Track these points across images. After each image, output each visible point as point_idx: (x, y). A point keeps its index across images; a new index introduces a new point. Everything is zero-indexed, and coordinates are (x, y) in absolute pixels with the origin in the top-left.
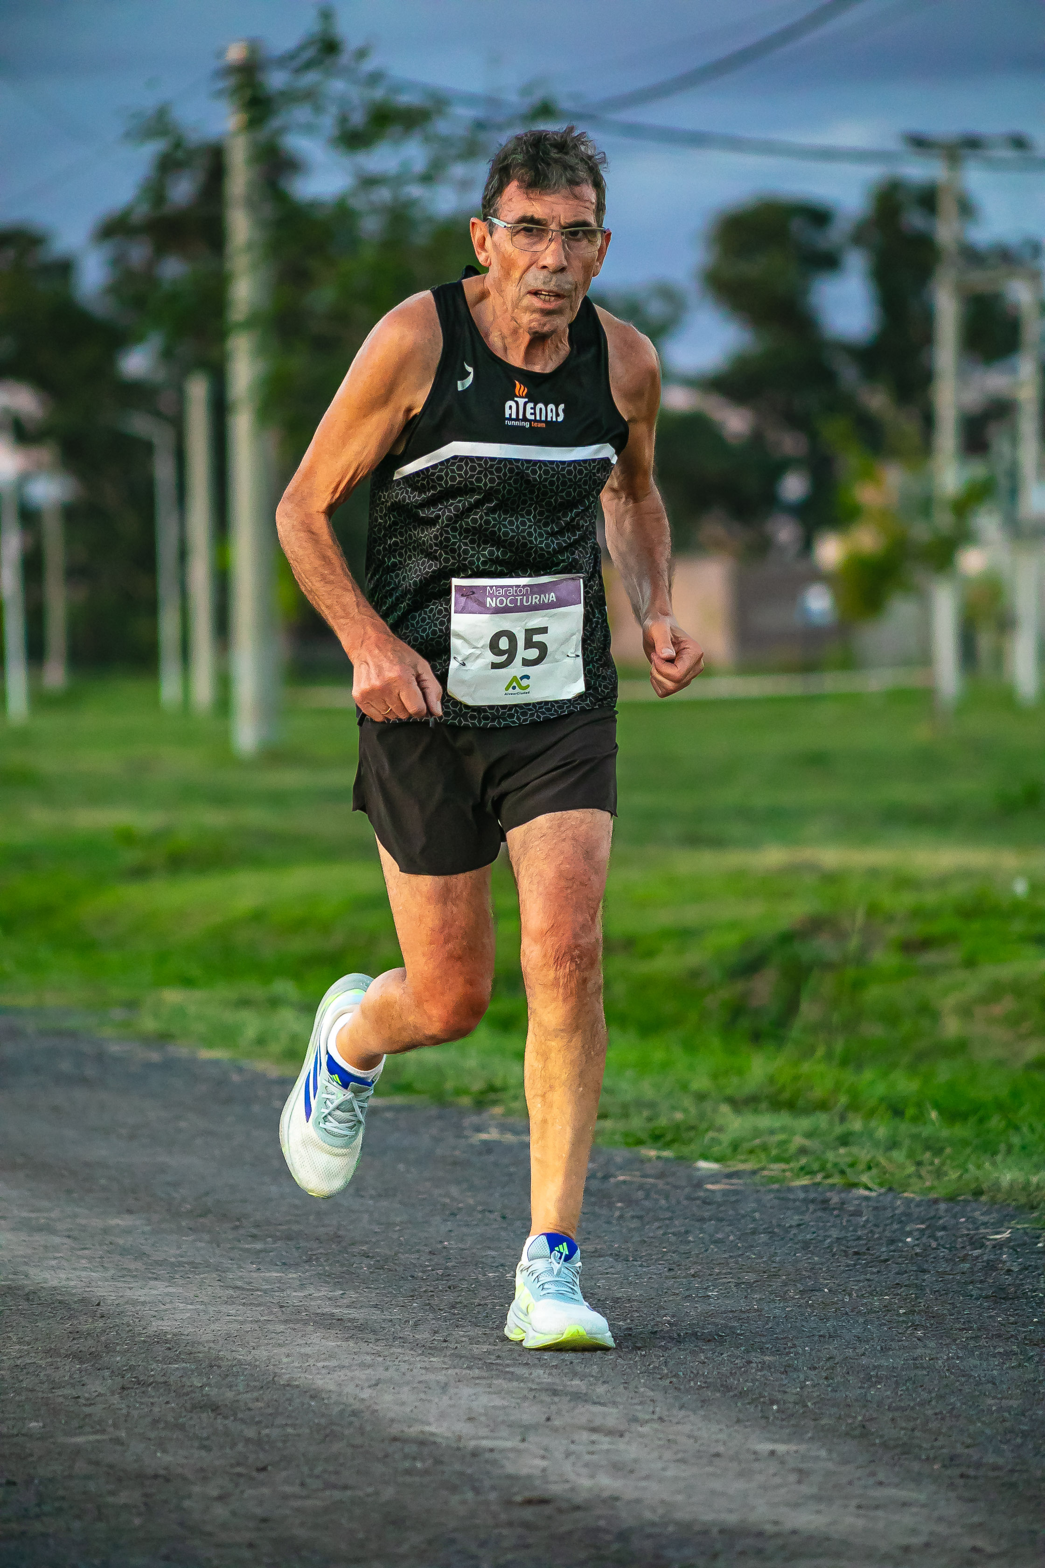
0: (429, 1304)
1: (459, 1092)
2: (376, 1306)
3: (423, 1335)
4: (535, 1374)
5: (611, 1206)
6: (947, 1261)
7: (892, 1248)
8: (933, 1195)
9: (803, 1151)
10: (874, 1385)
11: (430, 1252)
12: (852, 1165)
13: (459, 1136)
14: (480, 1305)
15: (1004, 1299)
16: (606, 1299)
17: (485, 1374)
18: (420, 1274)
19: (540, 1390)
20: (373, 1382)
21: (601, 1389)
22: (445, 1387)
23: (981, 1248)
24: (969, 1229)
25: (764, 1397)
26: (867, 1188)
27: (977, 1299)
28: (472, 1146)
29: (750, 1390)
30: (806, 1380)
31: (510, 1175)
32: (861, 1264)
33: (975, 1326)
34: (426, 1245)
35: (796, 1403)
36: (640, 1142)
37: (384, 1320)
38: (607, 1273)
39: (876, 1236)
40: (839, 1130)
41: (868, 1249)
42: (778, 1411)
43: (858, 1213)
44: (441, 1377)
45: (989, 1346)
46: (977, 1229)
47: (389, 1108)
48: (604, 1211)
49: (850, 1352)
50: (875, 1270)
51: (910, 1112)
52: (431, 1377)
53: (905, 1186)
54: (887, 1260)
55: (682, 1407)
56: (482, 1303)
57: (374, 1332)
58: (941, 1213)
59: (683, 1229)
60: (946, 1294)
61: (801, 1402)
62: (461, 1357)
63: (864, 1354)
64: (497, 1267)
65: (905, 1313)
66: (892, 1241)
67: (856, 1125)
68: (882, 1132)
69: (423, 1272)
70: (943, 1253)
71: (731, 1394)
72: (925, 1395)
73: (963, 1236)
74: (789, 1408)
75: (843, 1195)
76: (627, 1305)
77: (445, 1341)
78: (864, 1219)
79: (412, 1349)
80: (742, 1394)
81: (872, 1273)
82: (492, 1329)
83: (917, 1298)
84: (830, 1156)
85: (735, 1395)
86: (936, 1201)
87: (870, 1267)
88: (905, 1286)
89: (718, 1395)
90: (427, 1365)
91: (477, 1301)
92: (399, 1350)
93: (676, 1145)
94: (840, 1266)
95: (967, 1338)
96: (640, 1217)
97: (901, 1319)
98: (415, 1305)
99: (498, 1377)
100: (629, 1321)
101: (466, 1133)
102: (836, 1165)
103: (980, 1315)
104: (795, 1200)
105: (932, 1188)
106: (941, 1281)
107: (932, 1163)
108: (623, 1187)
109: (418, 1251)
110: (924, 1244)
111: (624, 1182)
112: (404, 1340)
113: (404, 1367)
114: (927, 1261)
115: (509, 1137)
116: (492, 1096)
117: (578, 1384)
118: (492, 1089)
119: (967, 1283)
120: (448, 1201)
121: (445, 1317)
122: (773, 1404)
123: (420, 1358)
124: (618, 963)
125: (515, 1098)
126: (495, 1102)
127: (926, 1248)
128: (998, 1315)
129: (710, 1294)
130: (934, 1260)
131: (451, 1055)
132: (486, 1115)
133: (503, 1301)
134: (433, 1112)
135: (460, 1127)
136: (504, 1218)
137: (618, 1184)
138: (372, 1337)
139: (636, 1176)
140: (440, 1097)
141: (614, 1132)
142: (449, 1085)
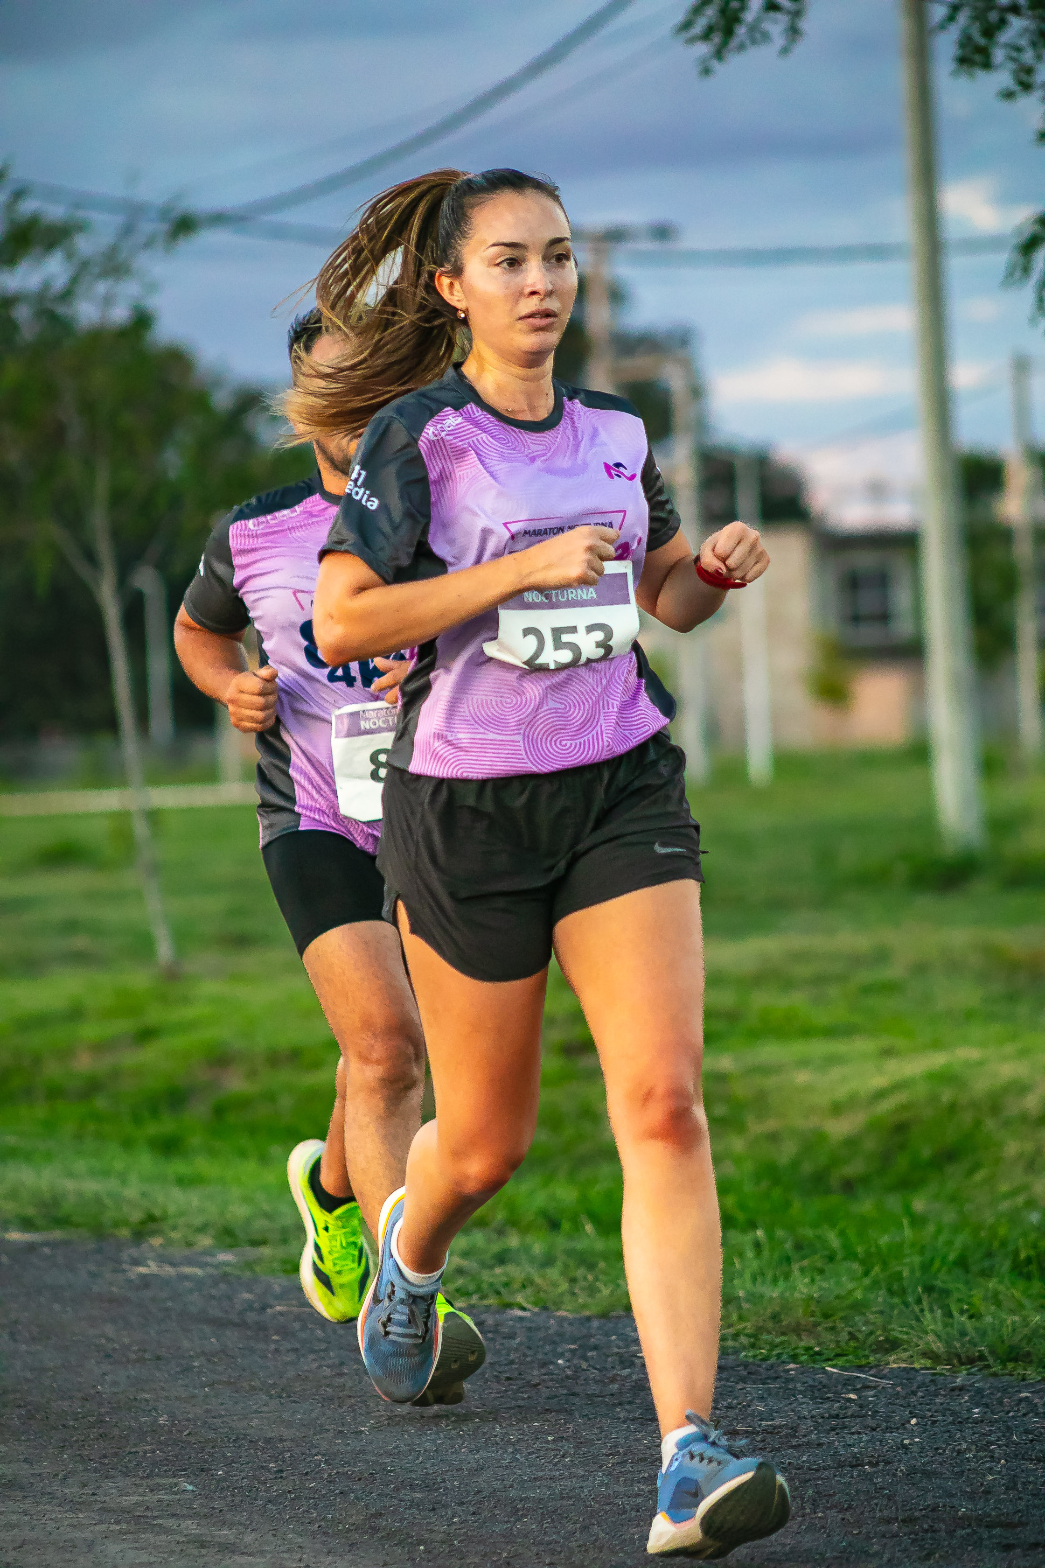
0: (79, 1455)
1: (117, 1224)
2: (25, 1460)
3: (72, 1490)
4: (183, 1525)
5: (267, 1339)
6: (597, 1382)
7: (543, 1371)
8: (586, 1313)
9: (460, 1271)
10: (519, 1519)
11: (83, 1398)
12: (507, 1285)
13: (116, 1271)
14: (130, 1453)
15: (650, 1420)
16: (258, 1440)
17: (133, 1528)
18: (71, 1423)
19: (188, 1543)
20: (18, 1544)
21: (249, 1538)
22: (90, 1545)
23: (629, 1367)
24: (619, 1348)
25: (412, 1537)
26: (524, 1309)
27: (624, 1422)
28: (129, 1281)
29: (398, 1530)
30: (453, 1517)
31: (167, 1309)
32: (512, 1390)
33: (621, 1450)
34: (79, 1391)
35: (443, 1542)
37: (33, 1475)
38: (260, 1412)
39: (528, 1359)
40: (495, 1248)
41: (520, 1374)
42: (425, 1551)
43: (512, 1336)
44: (87, 1535)
45: (634, 1471)
46: (627, 1347)
47: (47, 1244)
48: (261, 1346)
49: (498, 1484)
50: (525, 1396)
51: (566, 1226)
52: (78, 1534)
53: (558, 1305)
54: (538, 1384)
55: (329, 1552)
56: (134, 1450)
57: (22, 1488)
58: (593, 1332)
59: (337, 1361)
60: (595, 1418)
61: (447, 1540)
62: (109, 1511)
63: (511, 1486)
64: (149, 1411)
65: (554, 1440)
66: (544, 1365)
67: (513, 1241)
68: (538, 1248)
69: (76, 1420)
70: (593, 1374)
71: (379, 1535)
72: (570, 1527)
73: (612, 1355)
74: (435, 1548)
75: (498, 1317)
76: (279, 1445)
77: (94, 1494)
78: (517, 1341)
79: (60, 1505)
80: (390, 1536)
81: (524, 1399)
82: (143, 1478)
83: (566, 1423)
84: (486, 1276)
85: (383, 1537)
86: (589, 1319)
87: (522, 1393)
88: (556, 1411)
89: (366, 1537)
90: (74, 1521)
91: (127, 1450)
92: (47, 1507)
94: (491, 1393)
95: (613, 1464)
96: (295, 1350)
97: (549, 1446)
98: (65, 1456)
99: (145, 1531)
100: (280, 1462)
101: (125, 1267)
102: (491, 1285)
103: (627, 1438)
105: (584, 1306)
106: (590, 1404)
107: (585, 1279)
108: (281, 1318)
109: (71, 1398)
110: (575, 1365)
111: (281, 1313)
112: (52, 1496)
113: (51, 1526)
114: (577, 1383)
115: (169, 1270)
116: (152, 1226)
117: (225, 1533)
118: (151, 1218)
119: (615, 1405)
120: (103, 1341)
121: (95, 1467)
122: (420, 1545)
123: (67, 1515)
124: (284, 1076)
125: (175, 1228)
126: (153, 1233)
127: (577, 1369)
128: (644, 1438)
129: (363, 1429)
130: (583, 1382)
131: (113, 1184)
132: (144, 1247)
133: (154, 1447)
134: (92, 1246)
135: (118, 1261)
136: (158, 1358)
137: (274, 1316)
138: (19, 1494)
139: (293, 1306)
140: (97, 1229)
141: (272, 1260)
142: (108, 1216)
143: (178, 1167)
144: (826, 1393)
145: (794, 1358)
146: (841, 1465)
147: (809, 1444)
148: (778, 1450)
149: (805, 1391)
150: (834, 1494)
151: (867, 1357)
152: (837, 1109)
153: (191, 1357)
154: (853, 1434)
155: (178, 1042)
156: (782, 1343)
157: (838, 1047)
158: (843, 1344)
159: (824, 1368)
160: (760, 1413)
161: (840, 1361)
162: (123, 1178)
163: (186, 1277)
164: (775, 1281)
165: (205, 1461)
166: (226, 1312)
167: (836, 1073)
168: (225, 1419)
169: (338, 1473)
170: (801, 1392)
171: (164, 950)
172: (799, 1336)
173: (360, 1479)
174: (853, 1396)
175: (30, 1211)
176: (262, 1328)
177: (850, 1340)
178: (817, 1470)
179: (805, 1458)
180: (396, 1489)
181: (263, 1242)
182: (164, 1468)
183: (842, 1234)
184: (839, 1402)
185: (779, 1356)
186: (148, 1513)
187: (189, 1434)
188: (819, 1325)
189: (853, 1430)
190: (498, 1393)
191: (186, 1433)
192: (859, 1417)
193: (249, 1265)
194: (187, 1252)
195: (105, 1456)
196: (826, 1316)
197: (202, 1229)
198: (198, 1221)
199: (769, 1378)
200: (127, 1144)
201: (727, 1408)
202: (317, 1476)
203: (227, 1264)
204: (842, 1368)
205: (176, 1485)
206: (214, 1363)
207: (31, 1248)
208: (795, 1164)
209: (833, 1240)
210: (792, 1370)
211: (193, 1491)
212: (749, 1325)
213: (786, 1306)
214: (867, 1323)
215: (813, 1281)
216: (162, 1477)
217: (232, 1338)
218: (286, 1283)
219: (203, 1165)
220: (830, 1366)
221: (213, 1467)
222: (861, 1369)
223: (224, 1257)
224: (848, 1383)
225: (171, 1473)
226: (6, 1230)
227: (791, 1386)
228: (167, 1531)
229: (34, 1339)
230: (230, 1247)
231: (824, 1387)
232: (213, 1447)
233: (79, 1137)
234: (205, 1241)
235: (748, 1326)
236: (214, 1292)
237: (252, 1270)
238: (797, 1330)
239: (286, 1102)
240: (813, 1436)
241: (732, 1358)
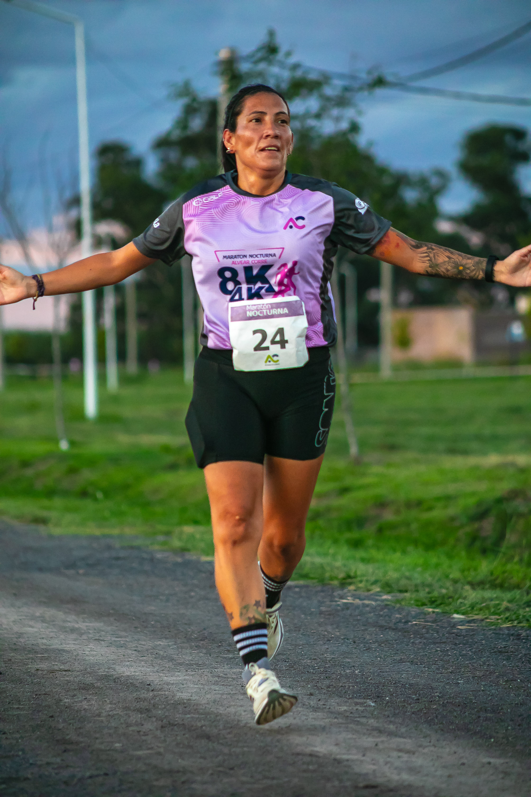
0: (316, 686)
1: (332, 578)
2: (289, 687)
3: (313, 702)
4: (370, 722)
5: (409, 637)
9: (507, 609)
13: (332, 601)
16: (406, 684)
17: (345, 721)
18: (312, 670)
19: (373, 730)
21: (403, 730)
22: (324, 728)
25: (487, 735)
28: (338, 605)
29: (480, 731)
30: (508, 726)
31: (358, 620)
35: (503, 738)
36: (424, 604)
38: (407, 671)
40: (526, 599)
42: (494, 742)
47: (296, 586)
48: (406, 640)
55: (445, 739)
56: (344, 685)
61: (506, 737)
62: (332, 713)
64: (350, 667)
69: (314, 669)
71: (470, 733)
74: (499, 741)
76: (417, 687)
77: (324, 705)
79: (308, 709)
80: (475, 733)
82: (349, 699)
84: (521, 612)
89: (463, 733)
90: (315, 716)
91: (341, 684)
92: (301, 709)
93: (442, 606)
94: (526, 668)
96: (423, 643)
98: (309, 686)
99: (351, 723)
100: (418, 695)
101: (336, 599)
102: (524, 616)
104: (503, 634)
108: (415, 627)
111: (416, 625)
115: (357, 601)
116: (349, 580)
117: (392, 727)
118: (349, 577)
120: (326, 633)
121: (325, 692)
122: (491, 738)
123: (311, 713)
124: (414, 513)
125: (361, 581)
126: (350, 584)
129: (460, 682)
131: (328, 559)
132: (345, 591)
133: (354, 684)
134: (319, 588)
135: (332, 596)
137: (413, 625)
139: (422, 622)
140: (322, 581)
141: (411, 599)
142: (327, 575)
143: (362, 553)
153: (370, 643)
155: (360, 494)
162: (334, 556)
163: (368, 606)
165: (380, 693)
166: (388, 623)
168: (389, 673)
169: (447, 702)
171: (354, 450)
173: (459, 706)
176: (406, 631)
180: (478, 711)
181: (406, 591)
182: (359, 695)
186: (351, 715)
187: (371, 679)
190: (529, 668)
191: (369, 679)
193: (398, 601)
194: (366, 594)
197: (375, 582)
198: (373, 579)
200: (336, 542)
202: (437, 703)
203: (387, 600)
205: (365, 703)
206: (383, 646)
211: (374, 706)
216: (358, 699)
217: (391, 635)
218: (418, 611)
219: (374, 553)
221: (384, 696)
223: (385, 597)
225: (362, 697)
228: (363, 724)
230: (389, 593)
232: (383, 686)
234: (376, 589)
236: (382, 613)
237: (400, 604)
239: (414, 526)
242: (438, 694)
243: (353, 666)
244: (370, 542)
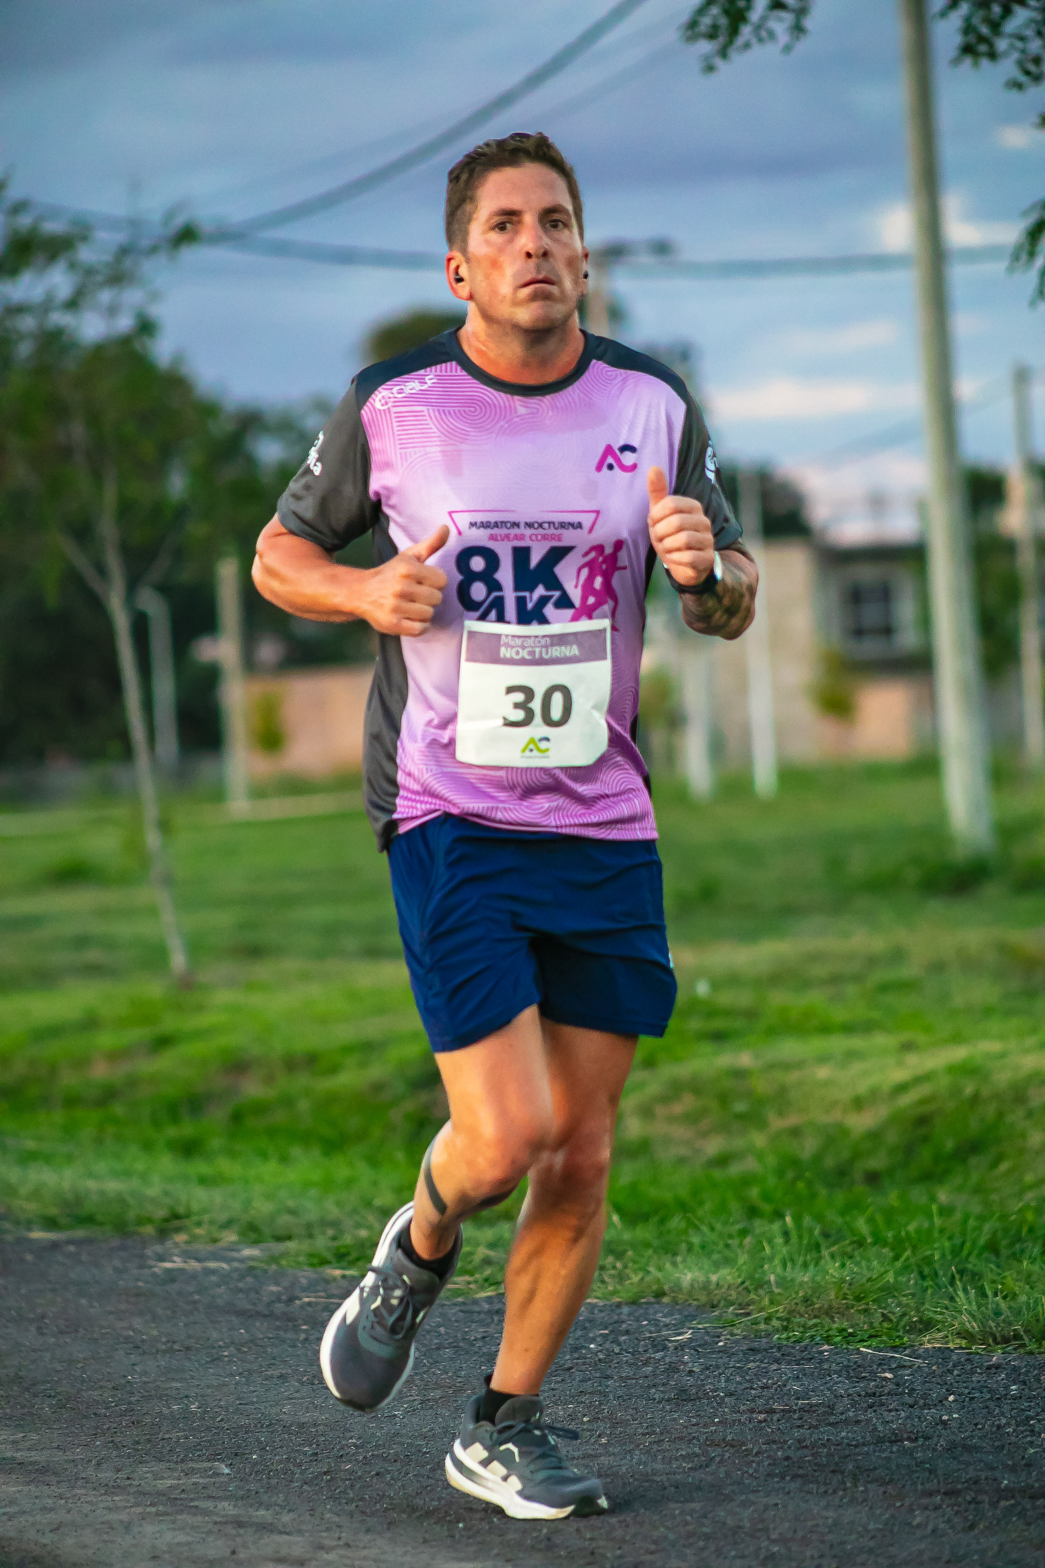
0: (112, 1442)
1: (141, 1221)
2: (58, 1447)
3: (106, 1475)
4: (220, 1506)
5: (296, 1329)
6: (630, 1365)
7: (576, 1355)
8: (616, 1300)
9: (487, 1262)
11: (113, 1388)
13: (141, 1267)
14: (164, 1439)
15: (685, 1400)
16: (291, 1425)
17: (169, 1509)
18: (103, 1411)
19: (226, 1523)
20: (55, 1526)
21: (286, 1518)
22: (128, 1527)
23: (663, 1350)
24: (651, 1332)
25: (451, 1515)
27: (660, 1402)
28: (154, 1275)
29: (436, 1510)
31: (195, 1302)
33: (658, 1429)
34: (109, 1381)
35: (482, 1519)
36: (324, 1262)
37: (66, 1461)
38: (291, 1399)
42: (465, 1528)
44: (124, 1516)
45: (671, 1450)
46: (659, 1331)
47: (70, 1242)
48: (289, 1335)
50: (559, 1379)
52: (114, 1516)
54: (572, 1368)
55: (368, 1531)
56: (167, 1436)
57: (56, 1474)
58: (624, 1317)
60: (629, 1399)
61: (487, 1518)
62: (145, 1494)
64: (180, 1399)
65: (589, 1421)
66: (576, 1349)
69: (107, 1408)
70: (626, 1357)
71: (417, 1514)
73: (645, 1339)
74: (476, 1525)
76: (313, 1430)
77: (128, 1478)
79: (95, 1489)
80: (428, 1514)
81: (557, 1382)
82: (177, 1463)
83: (600, 1404)
85: (421, 1515)
86: (619, 1305)
88: (590, 1393)
89: (404, 1516)
90: (111, 1504)
91: (160, 1436)
92: (83, 1491)
93: (360, 1263)
95: (650, 1443)
97: (585, 1427)
98: (98, 1443)
99: (181, 1512)
100: (314, 1446)
101: (149, 1263)
103: (663, 1418)
104: (479, 1313)
105: (614, 1293)
106: (624, 1386)
107: (614, 1267)
108: (309, 1309)
109: (101, 1387)
110: (607, 1350)
111: (309, 1304)
112: (87, 1480)
113: (87, 1508)
114: (610, 1366)
115: (194, 1265)
116: (176, 1223)
117: (262, 1514)
118: (176, 1216)
119: (649, 1387)
120: (131, 1333)
121: (129, 1453)
122: (458, 1522)
123: (103, 1498)
124: (302, 1081)
125: (199, 1224)
126: (178, 1230)
127: (609, 1353)
128: (680, 1417)
129: (396, 1413)
130: (617, 1365)
131: (134, 1183)
132: (169, 1244)
133: (187, 1433)
134: (116, 1243)
135: (142, 1257)
136: (188, 1348)
137: (302, 1307)
138: (53, 1479)
139: (322, 1297)
140: (122, 1228)
141: (298, 1255)
142: (131, 1214)
143: (200, 1167)
144: (862, 1373)
145: (828, 1340)
146: (880, 1441)
147: (846, 1422)
148: (816, 1427)
149: (840, 1371)
150: (875, 1469)
151: (901, 1338)
152: (858, 1104)
153: (220, 1347)
154: (890, 1411)
155: (195, 1049)
156: (815, 1325)
157: (857, 1042)
158: (876, 1324)
159: (858, 1349)
160: (796, 1392)
161: (874, 1342)
162: (144, 1177)
163: (213, 1272)
164: (805, 1265)
165: (239, 1447)
166: (254, 1304)
167: (857, 1067)
168: (257, 1406)
169: (372, 1455)
170: (836, 1372)
171: (178, 960)
172: (832, 1318)
173: (395, 1461)
174: (889, 1375)
175: (53, 1211)
176: (289, 1319)
177: (883, 1321)
178: (856, 1446)
179: (843, 1434)
181: (289, 1238)
182: (198, 1453)
183: (871, 1220)
184: (875, 1381)
185: (812, 1337)
186: (183, 1496)
187: (222, 1420)
188: (852, 1307)
189: (891, 1407)
191: (218, 1419)
192: (896, 1395)
193: (274, 1259)
194: (210, 1248)
195: (138, 1443)
196: (858, 1299)
197: (227, 1225)
198: (223, 1217)
199: (803, 1359)
200: (148, 1146)
201: (762, 1388)
202: (353, 1458)
203: (251, 1258)
204: (875, 1349)
205: (211, 1469)
206: (244, 1352)
207: (55, 1246)
208: (818, 1158)
209: (862, 1225)
210: (826, 1351)
211: (228, 1474)
212: (781, 1308)
213: (817, 1289)
214: (899, 1304)
215: (843, 1265)
216: (196, 1461)
217: (260, 1328)
218: (314, 1276)
219: (224, 1166)
220: (864, 1347)
221: (247, 1452)
222: (896, 1349)
223: (247, 1252)
224: (883, 1363)
225: (204, 1457)
226: (29, 1229)
227: (826, 1366)
228: (206, 1512)
229: (61, 1332)
230: (255, 1242)
231: (859, 1366)
232: (246, 1433)
233: (99, 1141)
234: (230, 1237)
235: (781, 1310)
236: (241, 1285)
237: (278, 1264)
238: (829, 1312)
239: (303, 1105)
240: (851, 1414)
241: (764, 1340)
242: (354, 1441)
243: (186, 1397)
244: (216, 1143)
